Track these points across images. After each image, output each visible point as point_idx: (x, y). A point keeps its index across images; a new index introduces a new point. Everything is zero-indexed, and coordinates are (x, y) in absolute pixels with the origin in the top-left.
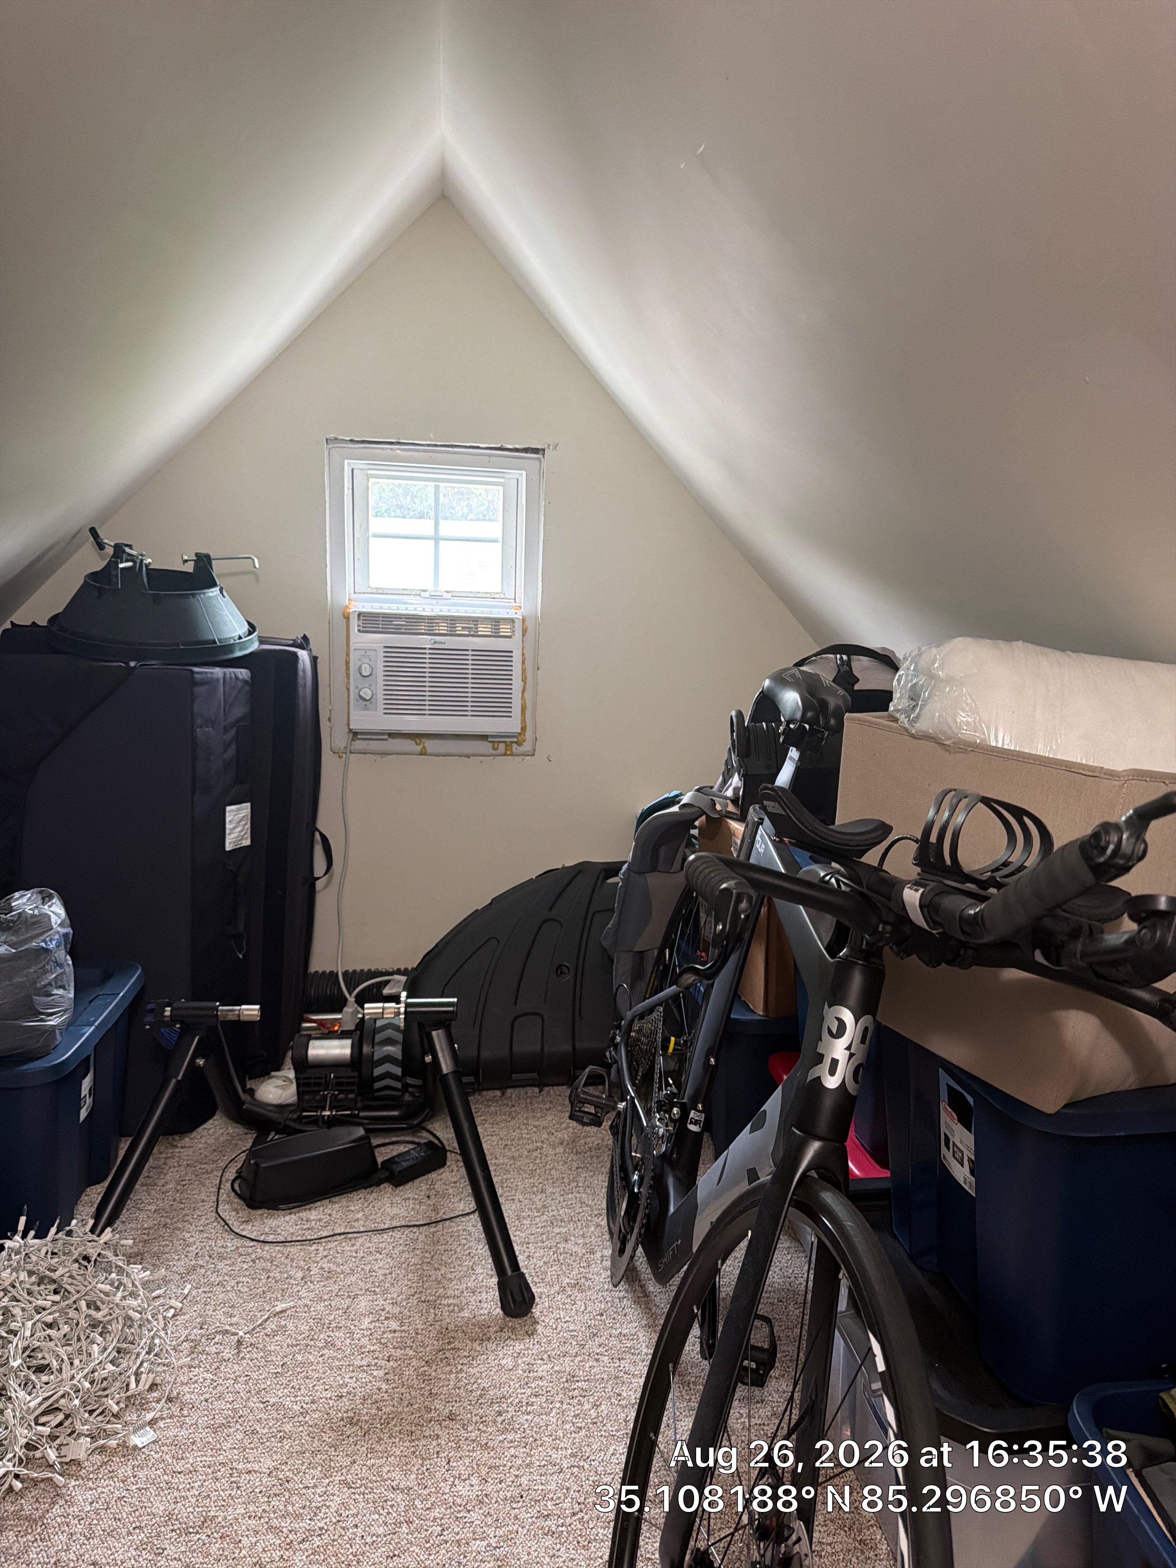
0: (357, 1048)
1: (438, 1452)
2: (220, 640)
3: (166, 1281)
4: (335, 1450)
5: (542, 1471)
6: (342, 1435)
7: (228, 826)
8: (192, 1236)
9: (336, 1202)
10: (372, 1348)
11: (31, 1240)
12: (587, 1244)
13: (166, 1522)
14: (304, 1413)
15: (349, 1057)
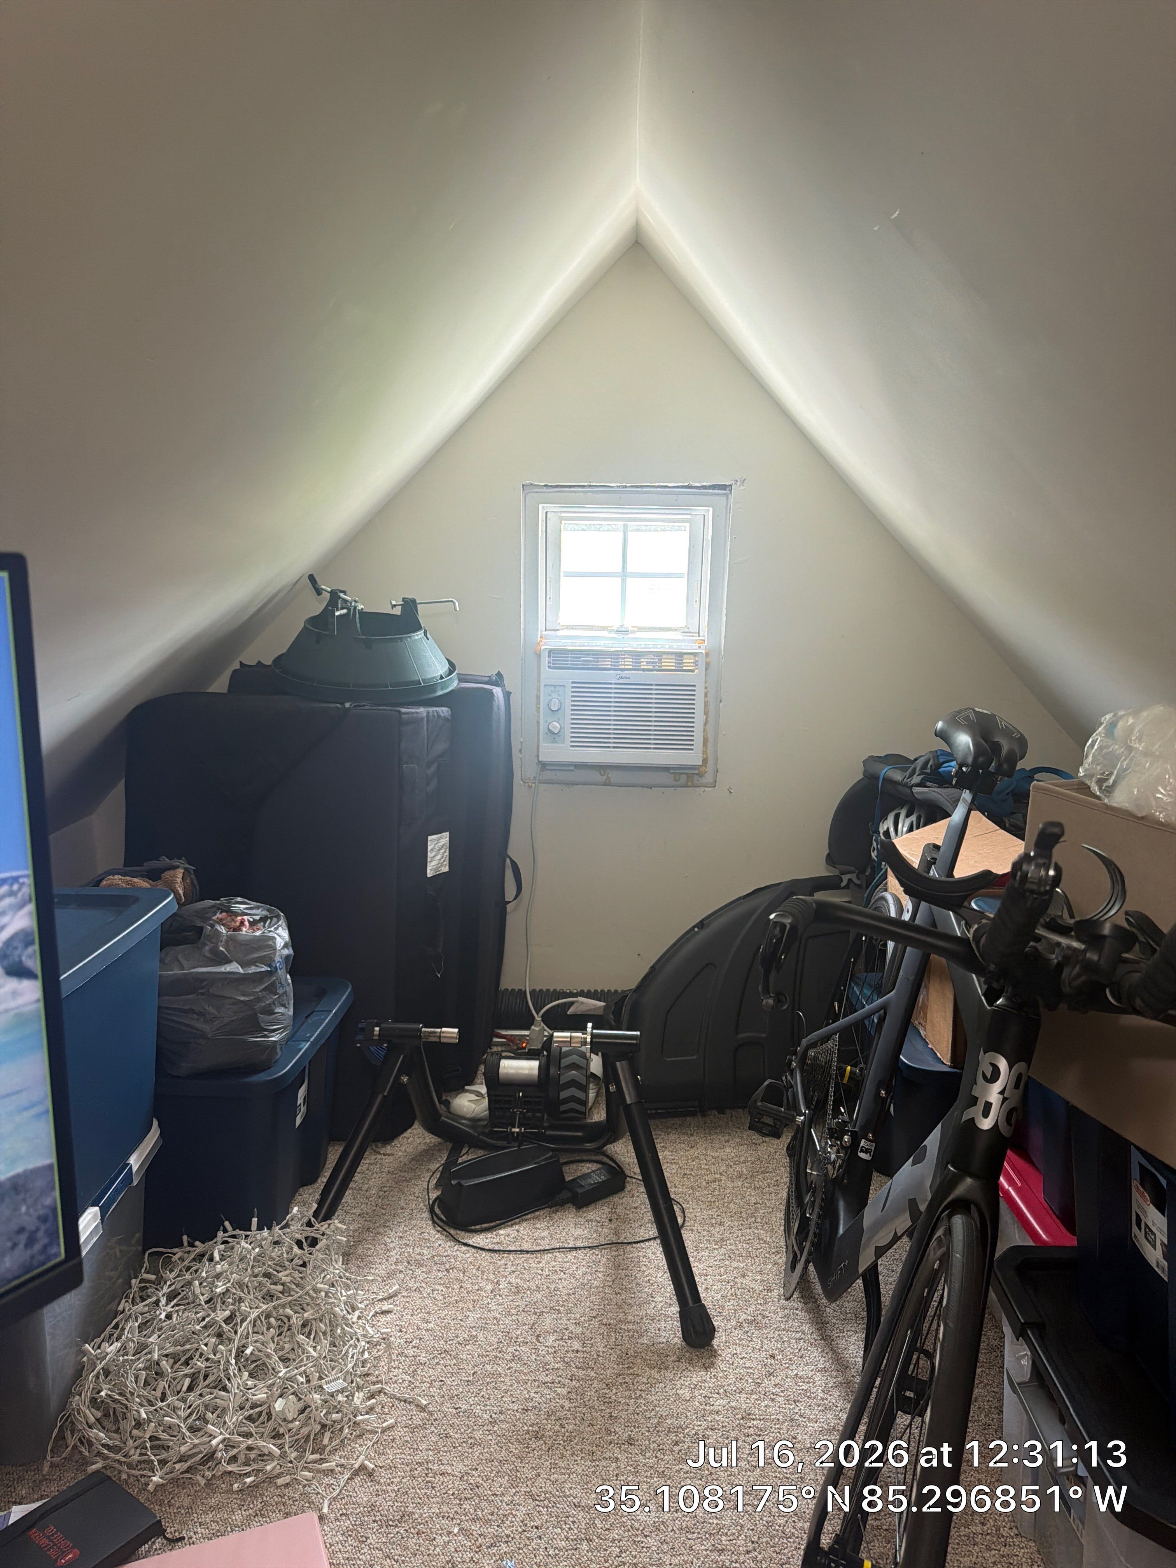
0: (544, 1070)
1: (617, 1475)
2: (423, 680)
4: (522, 1462)
6: (527, 1447)
7: (430, 855)
8: (392, 1242)
9: (524, 1220)
10: (556, 1366)
12: (765, 1281)
13: (369, 1512)
14: (493, 1422)
15: (537, 1077)
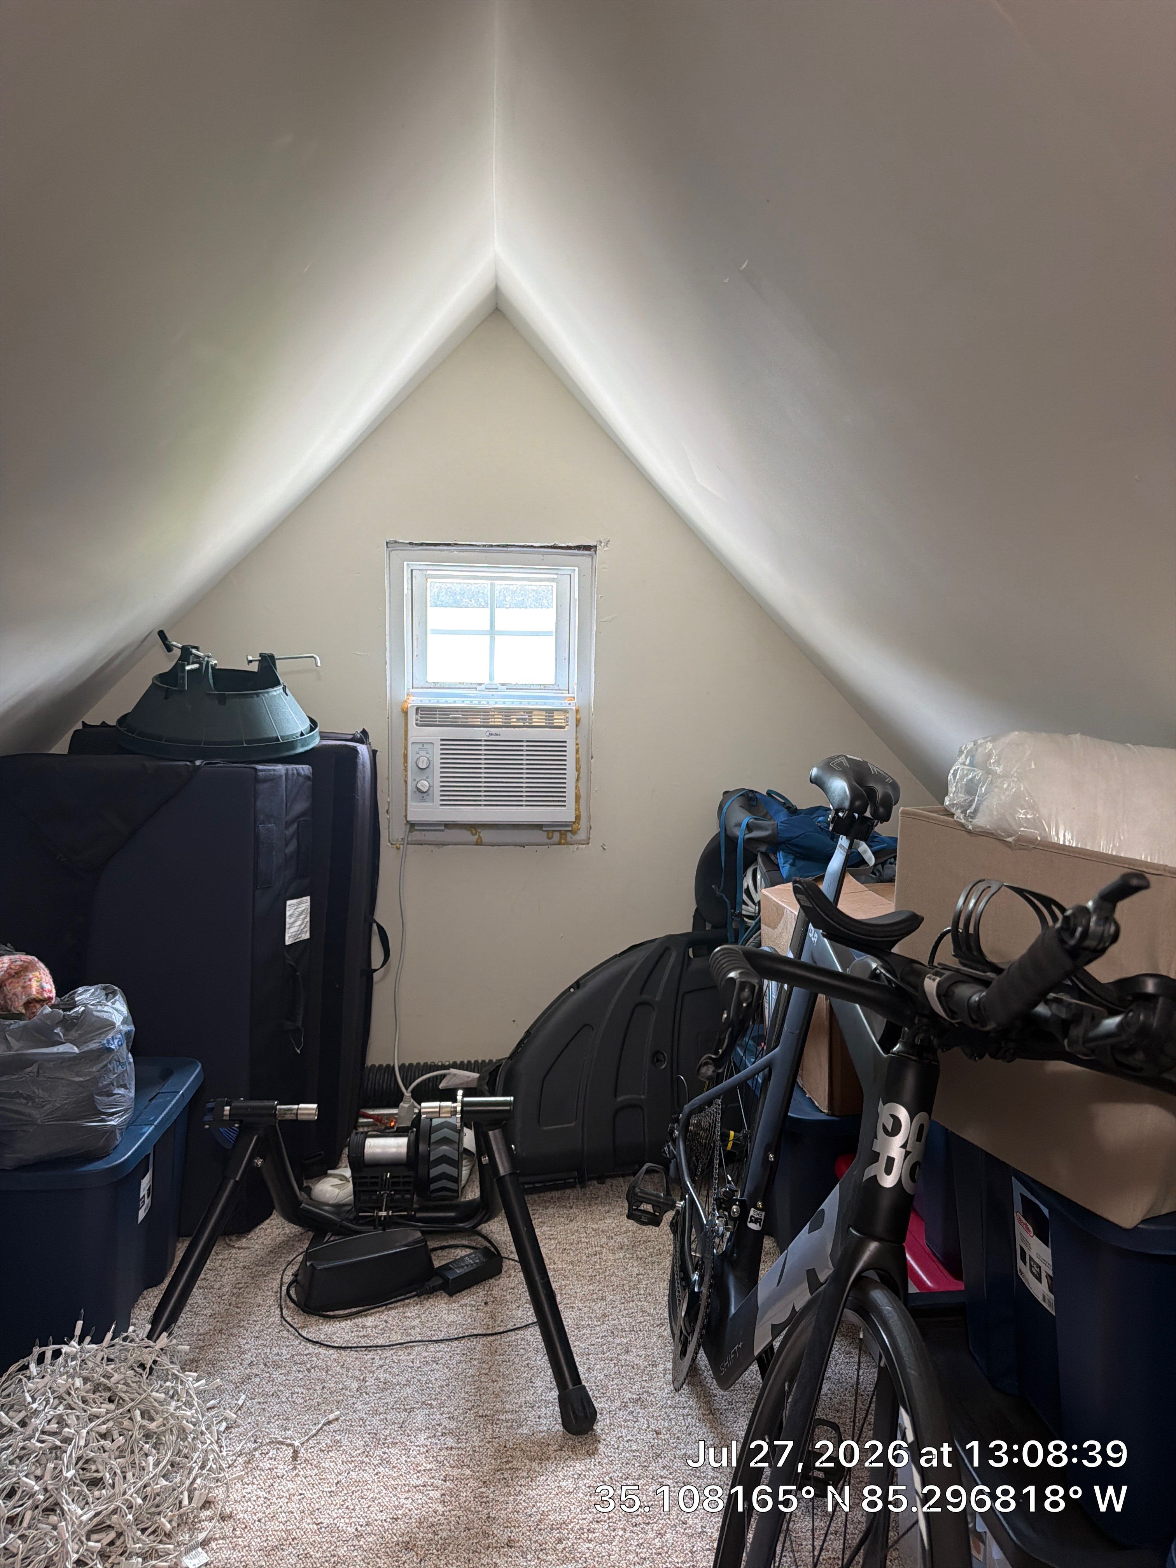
0: (413, 1147)
2: (282, 737)
3: (220, 1391)
7: (288, 921)
8: (247, 1343)
9: (393, 1308)
10: (429, 1467)
11: (88, 1346)
15: (406, 1155)
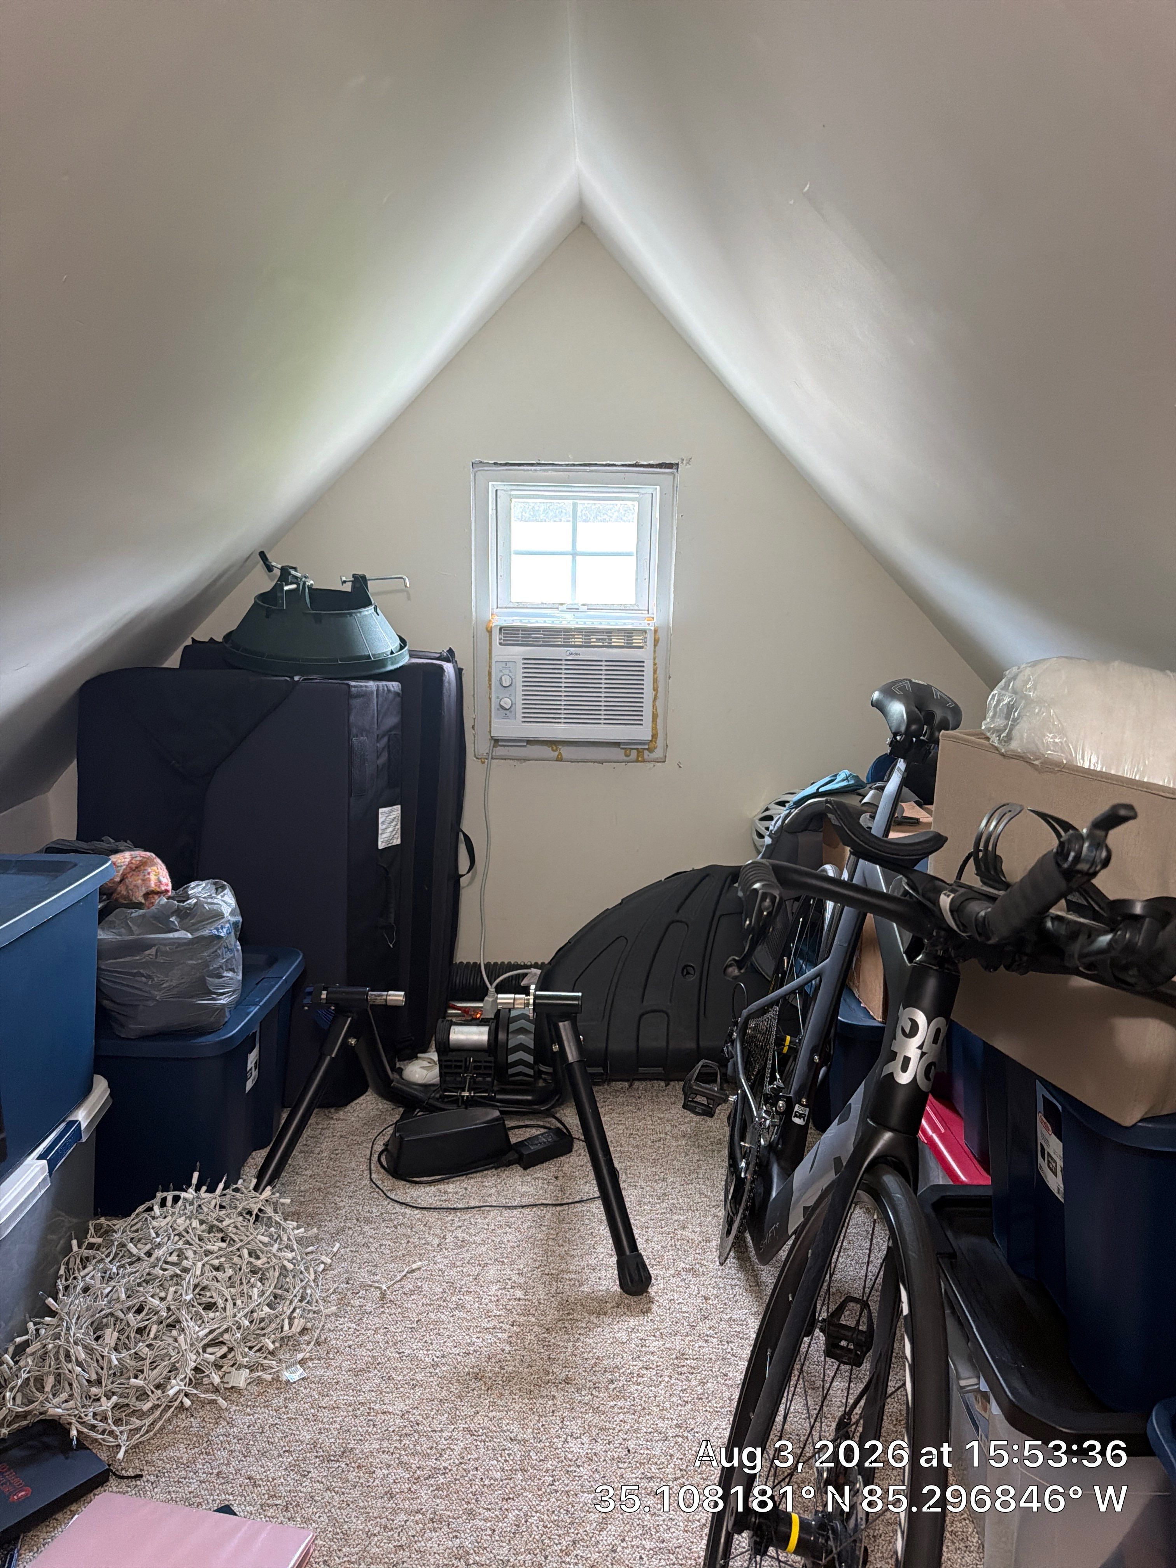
0: (493, 1035)
1: (553, 1412)
2: (374, 655)
3: (317, 1239)
4: (461, 1401)
5: (649, 1437)
6: (467, 1388)
7: (381, 827)
8: (342, 1201)
9: (472, 1178)
10: (498, 1313)
11: (202, 1193)
12: (703, 1233)
13: (311, 1449)
14: (435, 1365)
15: (486, 1043)
